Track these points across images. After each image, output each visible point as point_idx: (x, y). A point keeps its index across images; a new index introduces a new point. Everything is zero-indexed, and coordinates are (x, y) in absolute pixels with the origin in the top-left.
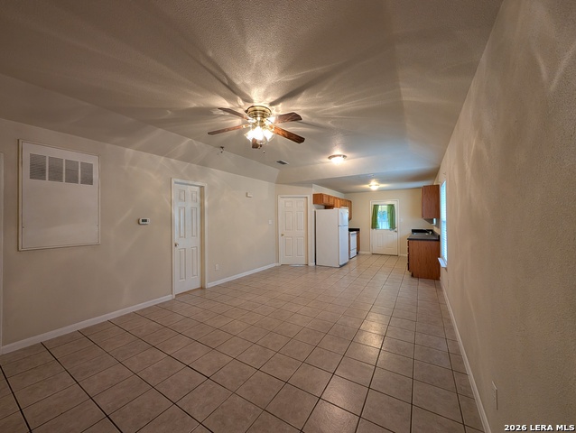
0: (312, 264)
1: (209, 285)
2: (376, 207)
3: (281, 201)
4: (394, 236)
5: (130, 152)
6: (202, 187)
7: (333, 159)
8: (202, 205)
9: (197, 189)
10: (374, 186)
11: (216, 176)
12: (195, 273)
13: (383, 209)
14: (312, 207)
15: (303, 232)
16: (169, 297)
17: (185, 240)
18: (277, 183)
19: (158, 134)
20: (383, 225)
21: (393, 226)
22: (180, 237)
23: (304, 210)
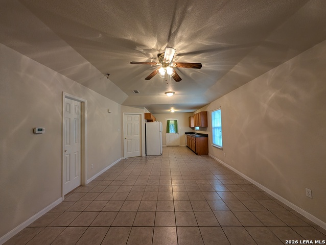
0: (144, 155)
1: (88, 181)
2: (168, 121)
3: (125, 117)
4: (177, 136)
6: (82, 103)
7: (167, 94)
8: (82, 117)
9: (79, 103)
10: (173, 110)
11: (92, 96)
12: (77, 174)
13: (172, 122)
14: (144, 121)
15: (139, 136)
16: (60, 200)
17: (72, 148)
18: (123, 104)
20: (172, 130)
21: (177, 131)
23: (139, 122)
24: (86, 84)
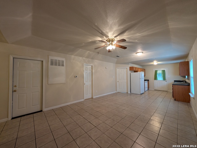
0: (129, 92)
1: (94, 97)
2: (156, 71)
3: (118, 70)
4: (165, 83)
5: (73, 56)
6: (92, 66)
7: (137, 54)
8: (92, 72)
9: (91, 66)
10: (155, 63)
11: (96, 62)
12: (90, 93)
13: (160, 72)
14: (129, 72)
15: (126, 81)
16: (83, 100)
17: (87, 83)
18: (116, 63)
19: (80, 51)
20: (160, 78)
21: (164, 79)
22: (86, 81)
23: (126, 73)
24: (93, 58)
